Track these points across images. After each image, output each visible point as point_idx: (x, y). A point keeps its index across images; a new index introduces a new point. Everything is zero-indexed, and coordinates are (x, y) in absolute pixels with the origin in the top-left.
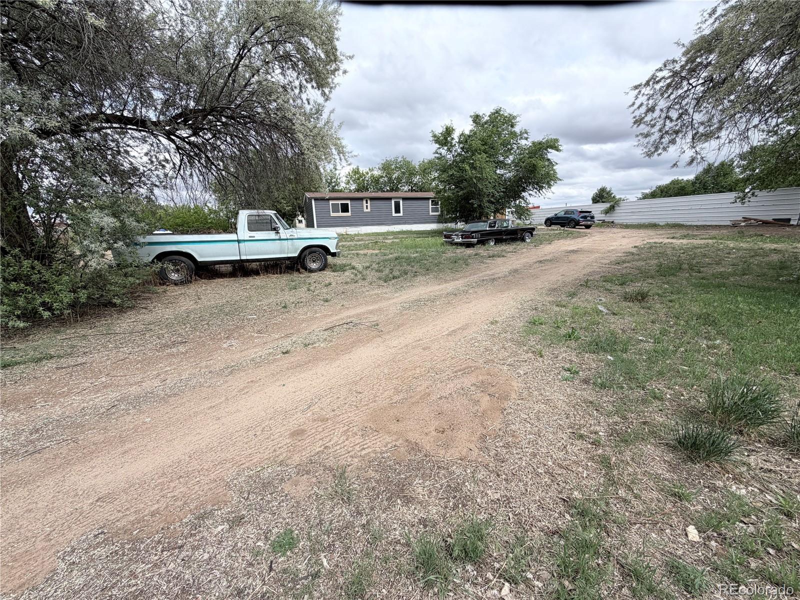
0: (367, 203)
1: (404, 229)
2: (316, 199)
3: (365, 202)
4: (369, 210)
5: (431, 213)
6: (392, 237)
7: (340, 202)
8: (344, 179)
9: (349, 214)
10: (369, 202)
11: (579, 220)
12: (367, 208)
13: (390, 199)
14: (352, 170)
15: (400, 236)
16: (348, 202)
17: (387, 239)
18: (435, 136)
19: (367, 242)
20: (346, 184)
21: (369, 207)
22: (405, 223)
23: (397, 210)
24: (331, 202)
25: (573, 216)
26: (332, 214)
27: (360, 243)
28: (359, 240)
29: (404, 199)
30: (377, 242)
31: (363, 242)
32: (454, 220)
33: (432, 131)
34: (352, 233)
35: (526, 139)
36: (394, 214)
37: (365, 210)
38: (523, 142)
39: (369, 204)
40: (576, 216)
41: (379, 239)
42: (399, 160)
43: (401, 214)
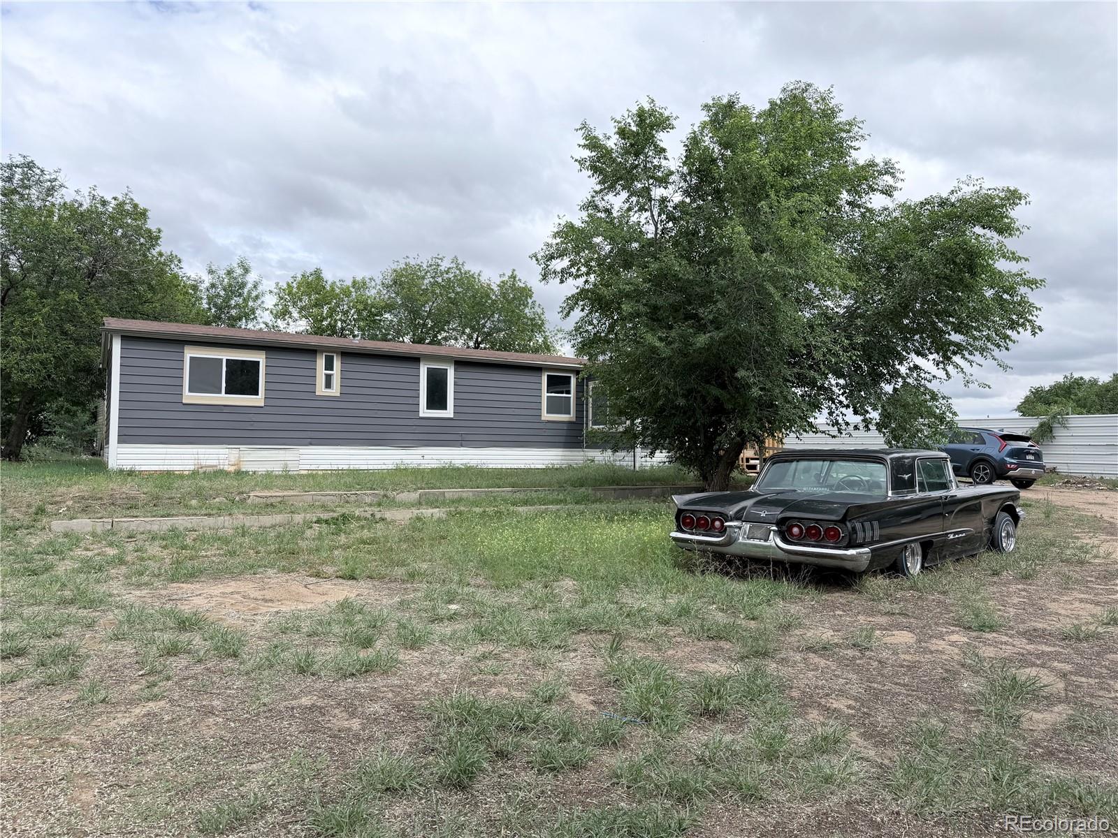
0: (329, 366)
1: (458, 463)
2: (127, 338)
3: (321, 362)
4: (335, 391)
5: (546, 416)
6: (414, 496)
7: (225, 355)
8: (270, 301)
9: (257, 400)
10: (337, 363)
11: (1004, 462)
12: (328, 384)
13: (415, 360)
14: (299, 278)
15: (451, 493)
16: (260, 357)
17: (393, 504)
18: (593, 143)
19: (298, 518)
20: (276, 317)
21: (336, 381)
22: (461, 442)
23: (437, 398)
24: (190, 353)
25: (983, 449)
26: (189, 397)
27: (267, 520)
28: (270, 507)
29: (461, 364)
30: (345, 518)
31: (278, 518)
32: (626, 442)
33: (584, 126)
34: (262, 469)
35: (888, 192)
36: (424, 412)
37: (321, 390)
38: (877, 201)
39: (336, 372)
40: (992, 449)
41: (359, 504)
42: (445, 265)
43: (449, 413)
